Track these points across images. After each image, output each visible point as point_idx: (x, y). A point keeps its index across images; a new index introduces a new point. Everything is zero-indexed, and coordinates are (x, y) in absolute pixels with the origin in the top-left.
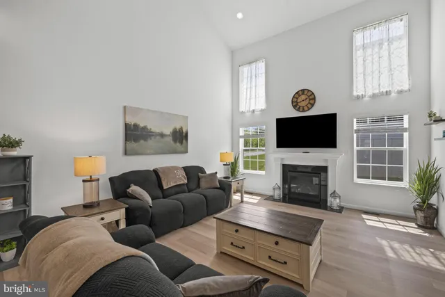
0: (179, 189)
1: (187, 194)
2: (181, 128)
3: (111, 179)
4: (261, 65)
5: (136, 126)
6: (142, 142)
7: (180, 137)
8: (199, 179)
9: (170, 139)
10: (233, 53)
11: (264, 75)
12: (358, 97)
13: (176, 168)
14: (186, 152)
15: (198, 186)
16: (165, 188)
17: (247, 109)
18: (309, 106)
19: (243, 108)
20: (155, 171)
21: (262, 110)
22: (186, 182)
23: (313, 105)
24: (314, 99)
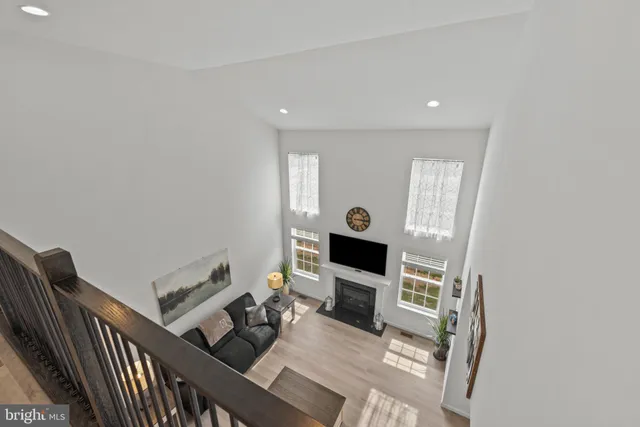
0: (225, 340)
2: (221, 266)
5: (170, 295)
7: (221, 274)
10: (279, 135)
12: (409, 233)
15: (246, 324)
16: (211, 345)
17: (299, 209)
18: (364, 226)
20: (198, 330)
22: (233, 327)
23: (367, 227)
24: (369, 221)
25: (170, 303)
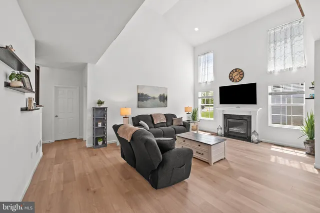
0: (162, 125)
1: (166, 127)
2: (164, 94)
3: (132, 118)
4: (211, 55)
5: (142, 94)
6: (145, 101)
7: (164, 98)
8: (173, 121)
9: (158, 100)
10: (194, 48)
11: (212, 60)
12: (271, 72)
13: (161, 114)
14: (167, 106)
15: (172, 124)
16: (155, 123)
17: (203, 81)
18: (240, 79)
19: (200, 81)
20: (151, 116)
21: (212, 82)
22: (165, 121)
23: (242, 78)
24: (243, 74)
25: (142, 98)
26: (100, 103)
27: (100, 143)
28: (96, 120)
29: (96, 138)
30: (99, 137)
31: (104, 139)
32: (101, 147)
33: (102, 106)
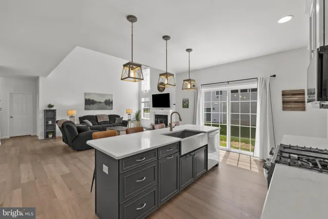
0: (105, 122)
2: (109, 100)
3: (80, 118)
4: (149, 70)
5: (89, 100)
13: (104, 115)
19: (142, 89)
20: (96, 116)
23: (164, 89)
25: (89, 103)
26: (50, 106)
27: (50, 136)
28: (47, 119)
29: (47, 132)
30: (49, 132)
31: (54, 133)
32: (51, 138)
33: (52, 109)
